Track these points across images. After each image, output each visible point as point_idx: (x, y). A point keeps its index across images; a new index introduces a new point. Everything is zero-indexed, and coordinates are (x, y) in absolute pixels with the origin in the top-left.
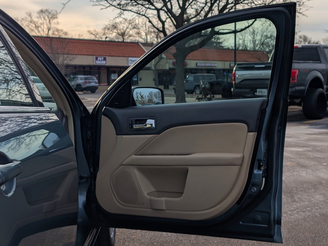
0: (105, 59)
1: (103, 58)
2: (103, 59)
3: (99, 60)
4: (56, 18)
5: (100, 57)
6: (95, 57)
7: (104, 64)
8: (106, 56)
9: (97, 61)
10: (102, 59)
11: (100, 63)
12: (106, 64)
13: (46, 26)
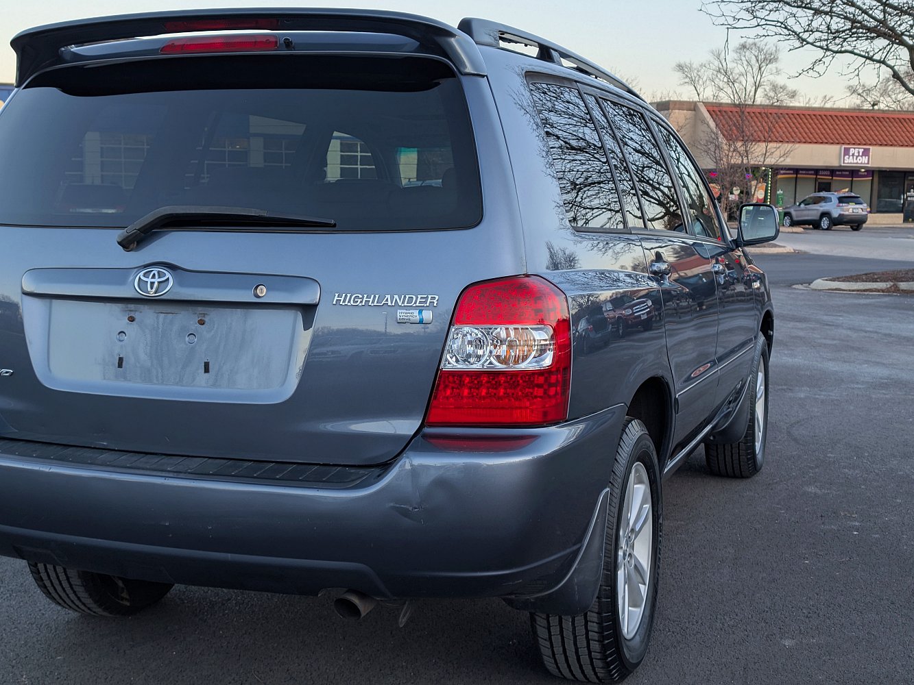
0: (866, 152)
1: (861, 151)
2: (861, 154)
3: (853, 155)
4: (776, 60)
5: (855, 148)
6: (844, 146)
7: (864, 164)
8: (870, 145)
9: (847, 156)
10: (859, 152)
11: (855, 161)
12: (868, 163)
13: (750, 80)
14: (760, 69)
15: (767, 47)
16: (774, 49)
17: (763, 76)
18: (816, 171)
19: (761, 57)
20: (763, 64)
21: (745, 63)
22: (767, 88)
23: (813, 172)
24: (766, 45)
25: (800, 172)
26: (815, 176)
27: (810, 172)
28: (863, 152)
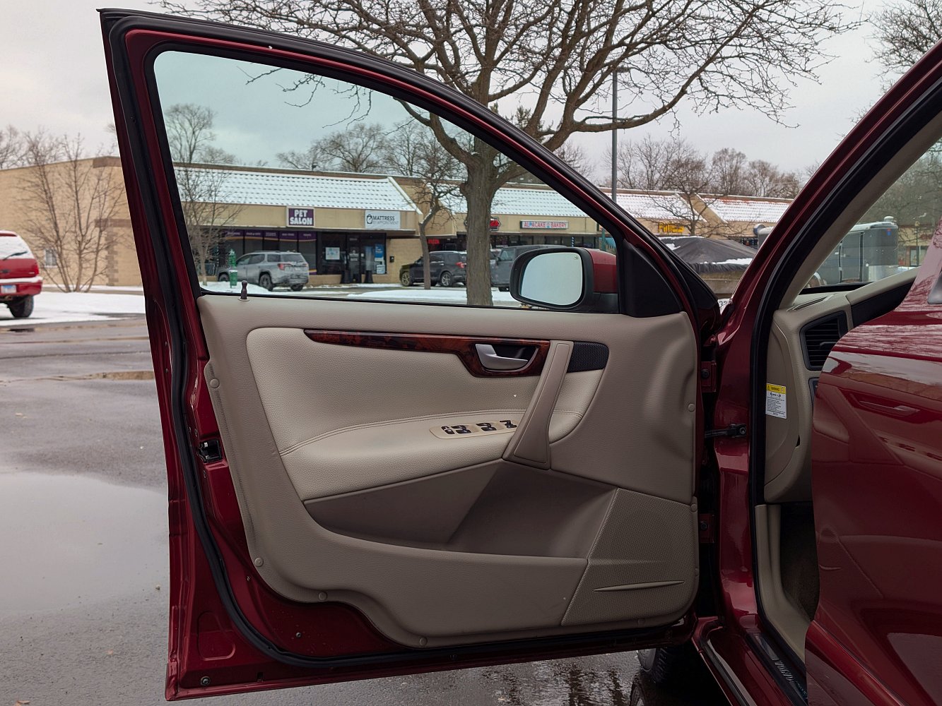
3: (298, 216)
4: (209, 124)
14: (194, 133)
15: (201, 110)
16: (207, 113)
17: (198, 140)
18: (263, 232)
19: (195, 121)
20: (197, 128)
21: (178, 126)
22: (204, 153)
23: (259, 234)
24: (198, 109)
25: (248, 234)
26: (261, 238)
27: (257, 234)
28: (307, 214)
